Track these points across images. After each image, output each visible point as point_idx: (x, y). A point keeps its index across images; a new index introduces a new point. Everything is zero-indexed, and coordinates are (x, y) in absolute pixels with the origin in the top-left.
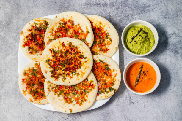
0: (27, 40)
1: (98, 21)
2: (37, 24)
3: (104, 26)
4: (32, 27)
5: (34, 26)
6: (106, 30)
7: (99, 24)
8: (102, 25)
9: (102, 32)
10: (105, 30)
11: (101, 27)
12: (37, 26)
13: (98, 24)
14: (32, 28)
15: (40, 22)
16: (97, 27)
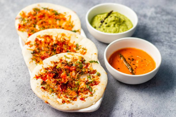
0: (44, 72)
1: (60, 33)
2: (69, 58)
3: (70, 37)
4: (60, 60)
5: (62, 59)
6: (74, 42)
7: (61, 36)
8: (66, 36)
9: (69, 45)
10: (71, 42)
11: (65, 40)
12: (67, 60)
13: (59, 37)
14: (58, 61)
15: (73, 57)
16: (60, 40)
